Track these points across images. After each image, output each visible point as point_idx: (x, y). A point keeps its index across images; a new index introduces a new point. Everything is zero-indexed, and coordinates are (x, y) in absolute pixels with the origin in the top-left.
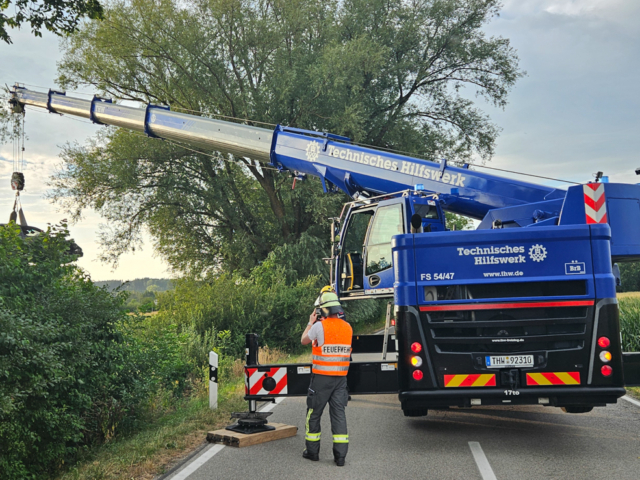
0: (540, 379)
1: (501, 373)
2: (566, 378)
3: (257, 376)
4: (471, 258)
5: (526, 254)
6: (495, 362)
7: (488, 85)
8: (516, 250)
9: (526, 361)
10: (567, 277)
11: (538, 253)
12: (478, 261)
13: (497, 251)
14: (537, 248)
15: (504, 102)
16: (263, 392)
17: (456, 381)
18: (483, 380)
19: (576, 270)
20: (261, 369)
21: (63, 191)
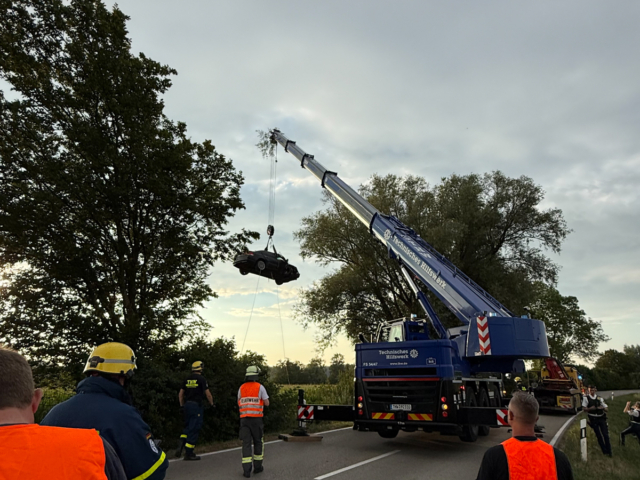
0: (414, 417)
1: (396, 413)
2: (426, 417)
3: (301, 410)
4: (385, 355)
5: (408, 354)
6: (394, 407)
7: (547, 239)
8: (404, 352)
9: (407, 407)
10: (427, 366)
11: (414, 354)
12: (388, 357)
13: (396, 352)
14: (414, 351)
15: (559, 250)
16: (303, 417)
17: (377, 416)
18: (388, 416)
19: (431, 362)
20: (304, 406)
21: (300, 313)
